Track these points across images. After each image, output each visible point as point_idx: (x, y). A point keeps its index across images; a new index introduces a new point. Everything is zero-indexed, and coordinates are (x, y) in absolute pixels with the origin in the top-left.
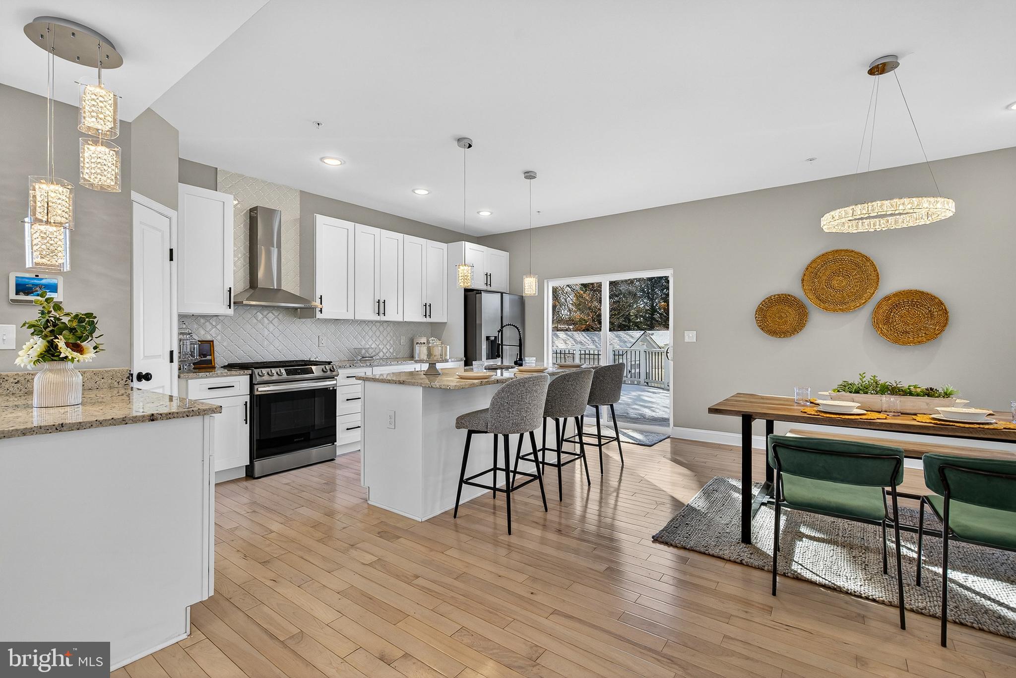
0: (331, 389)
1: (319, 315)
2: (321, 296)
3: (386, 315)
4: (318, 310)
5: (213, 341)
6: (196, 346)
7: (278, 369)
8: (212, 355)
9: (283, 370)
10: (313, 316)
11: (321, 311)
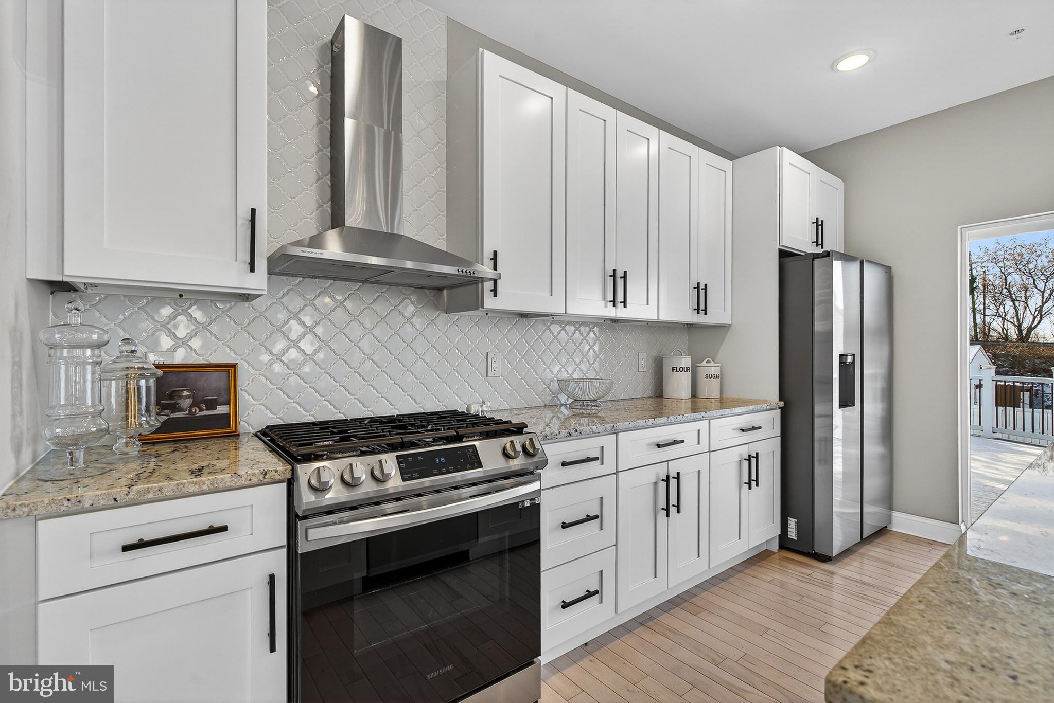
0: (527, 504)
1: (490, 302)
2: (495, 253)
3: (628, 305)
4: (489, 285)
5: (234, 366)
6: (143, 382)
7: (373, 459)
8: (232, 402)
9: (390, 462)
10: (477, 304)
11: (495, 291)
